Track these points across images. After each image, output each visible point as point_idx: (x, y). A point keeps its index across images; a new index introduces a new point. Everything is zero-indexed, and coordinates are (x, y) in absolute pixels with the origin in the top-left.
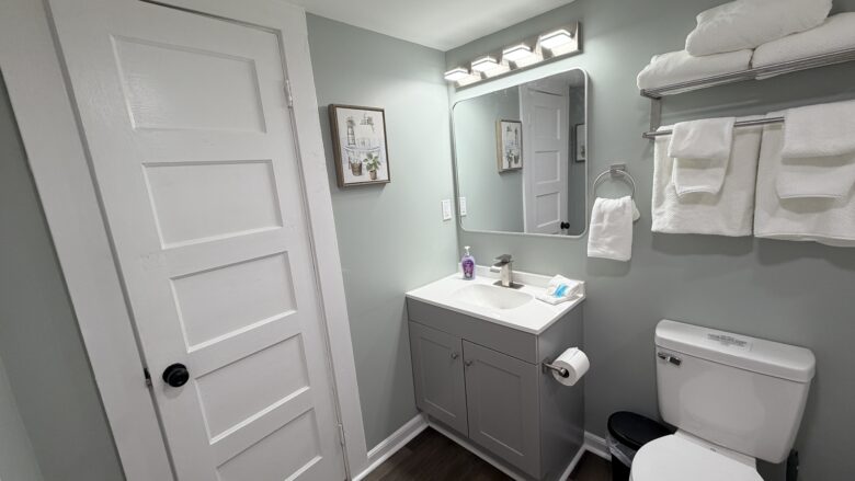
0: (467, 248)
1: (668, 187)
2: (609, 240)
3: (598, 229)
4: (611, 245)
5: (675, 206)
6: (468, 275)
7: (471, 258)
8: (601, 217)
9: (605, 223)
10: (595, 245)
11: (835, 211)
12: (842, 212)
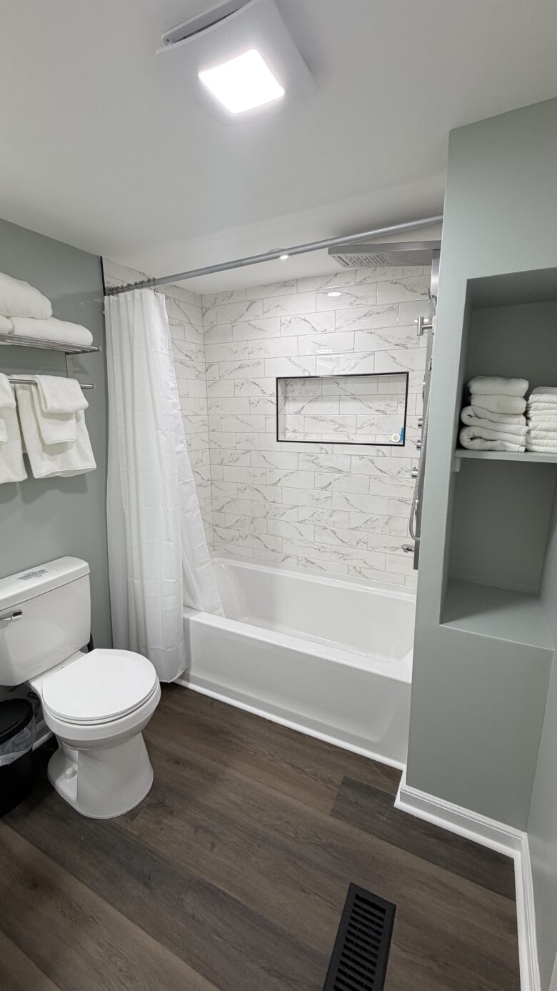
11: (70, 451)
12: (73, 452)
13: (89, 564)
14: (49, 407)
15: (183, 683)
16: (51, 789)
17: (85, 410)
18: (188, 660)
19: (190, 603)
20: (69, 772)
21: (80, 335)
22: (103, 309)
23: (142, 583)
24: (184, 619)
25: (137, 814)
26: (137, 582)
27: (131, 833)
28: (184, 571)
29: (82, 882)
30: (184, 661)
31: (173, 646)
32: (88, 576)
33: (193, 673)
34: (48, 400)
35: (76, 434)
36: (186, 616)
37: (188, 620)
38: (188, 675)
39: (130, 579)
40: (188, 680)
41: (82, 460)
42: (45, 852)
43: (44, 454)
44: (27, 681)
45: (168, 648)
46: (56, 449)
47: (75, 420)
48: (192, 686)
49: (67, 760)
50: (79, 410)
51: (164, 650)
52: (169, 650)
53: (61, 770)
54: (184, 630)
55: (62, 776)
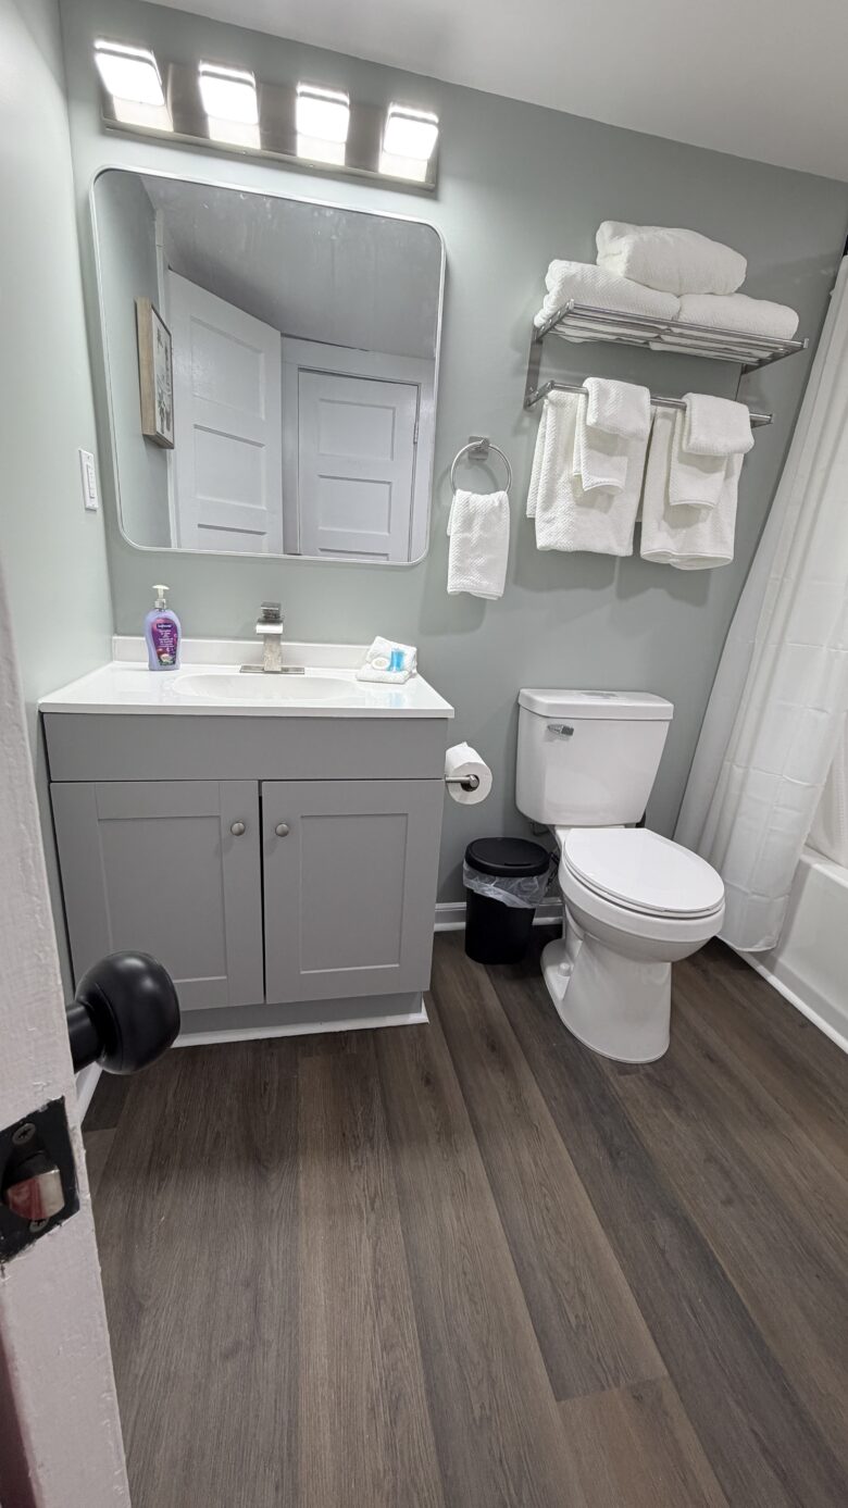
0: (161, 588)
1: (562, 479)
2: (480, 561)
3: (464, 542)
4: (483, 570)
5: (570, 508)
6: (166, 657)
7: (171, 615)
8: (468, 523)
9: (476, 533)
10: (461, 570)
11: (700, 525)
12: (704, 528)
13: (675, 709)
14: (692, 441)
15: (761, 969)
16: (539, 974)
17: (745, 455)
18: (784, 935)
19: (823, 843)
20: (564, 966)
21: (779, 322)
22: (833, 287)
23: (746, 775)
24: (800, 862)
25: (627, 1073)
26: (738, 772)
27: (611, 1084)
28: (830, 776)
29: (538, 1084)
30: (775, 933)
31: (763, 895)
32: (667, 724)
33: (784, 960)
34: (694, 431)
35: (718, 494)
36: (807, 859)
37: (808, 867)
38: (774, 961)
39: (727, 763)
40: (771, 969)
41: (715, 542)
42: (511, 1024)
43: (664, 523)
44: (554, 826)
45: (754, 893)
46: (683, 515)
47: (724, 473)
48: (773, 980)
49: (567, 956)
50: (735, 452)
51: (746, 894)
52: (755, 897)
53: (557, 962)
54: (793, 881)
55: (556, 968)
